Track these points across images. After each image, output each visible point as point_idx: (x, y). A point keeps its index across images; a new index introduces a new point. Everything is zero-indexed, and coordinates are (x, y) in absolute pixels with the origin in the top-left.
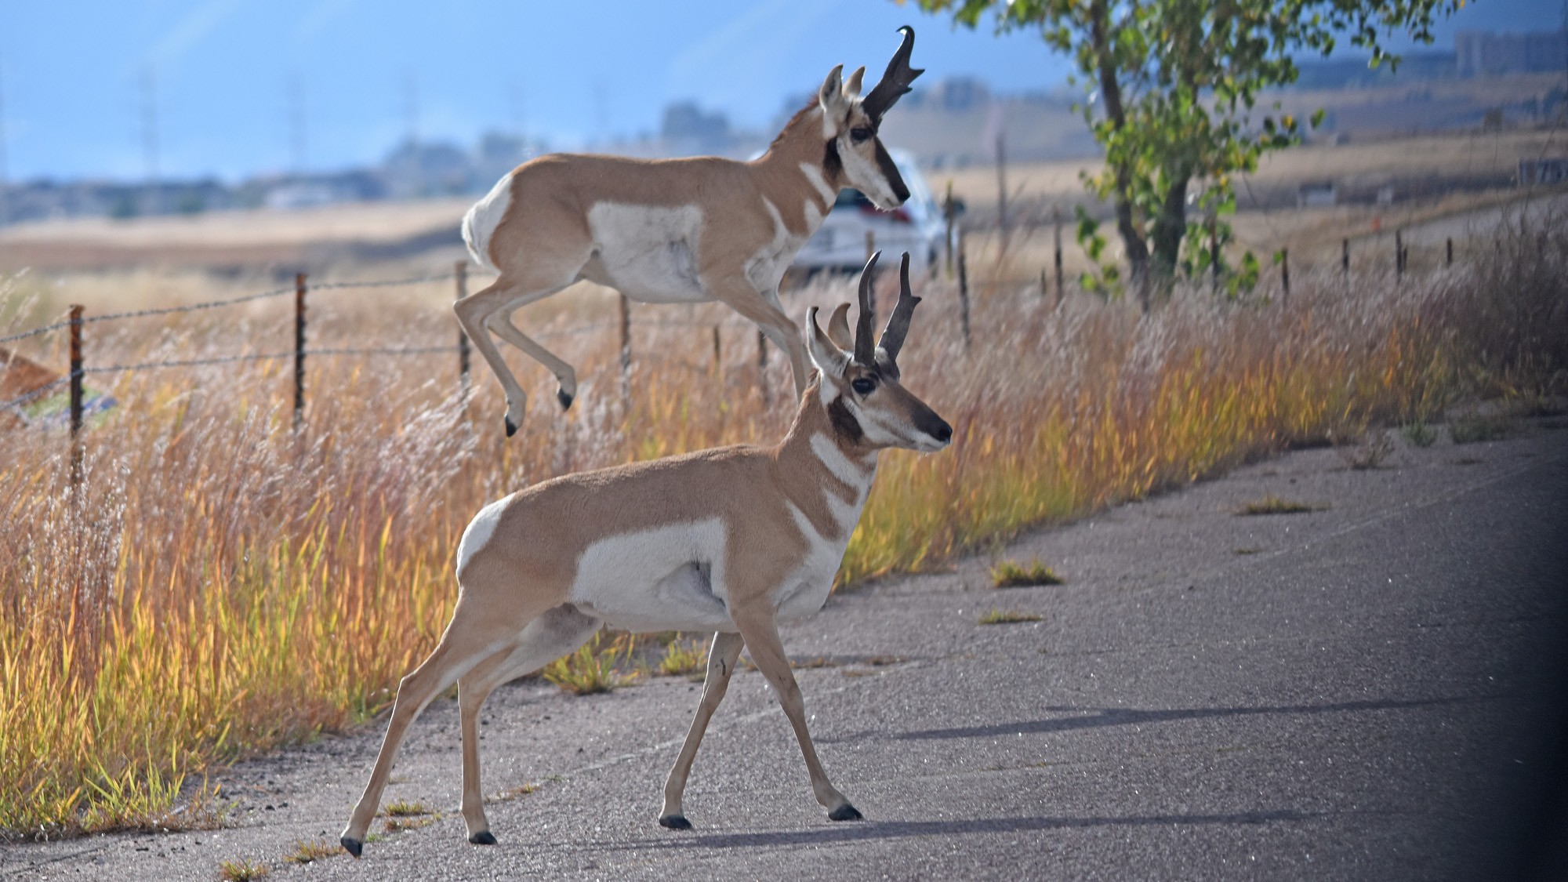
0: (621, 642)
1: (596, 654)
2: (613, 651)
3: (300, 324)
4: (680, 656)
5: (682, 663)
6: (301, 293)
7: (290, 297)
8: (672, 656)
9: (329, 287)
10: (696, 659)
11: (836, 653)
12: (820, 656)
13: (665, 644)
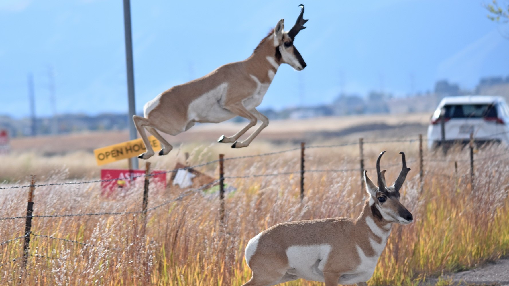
0: (421, 276)
1: (412, 280)
2: (418, 279)
3: (303, 161)
4: (443, 281)
5: (443, 284)
6: (303, 149)
7: (299, 152)
8: (440, 281)
9: (313, 147)
10: (449, 282)
11: (501, 280)
12: (494, 281)
13: (437, 277)
